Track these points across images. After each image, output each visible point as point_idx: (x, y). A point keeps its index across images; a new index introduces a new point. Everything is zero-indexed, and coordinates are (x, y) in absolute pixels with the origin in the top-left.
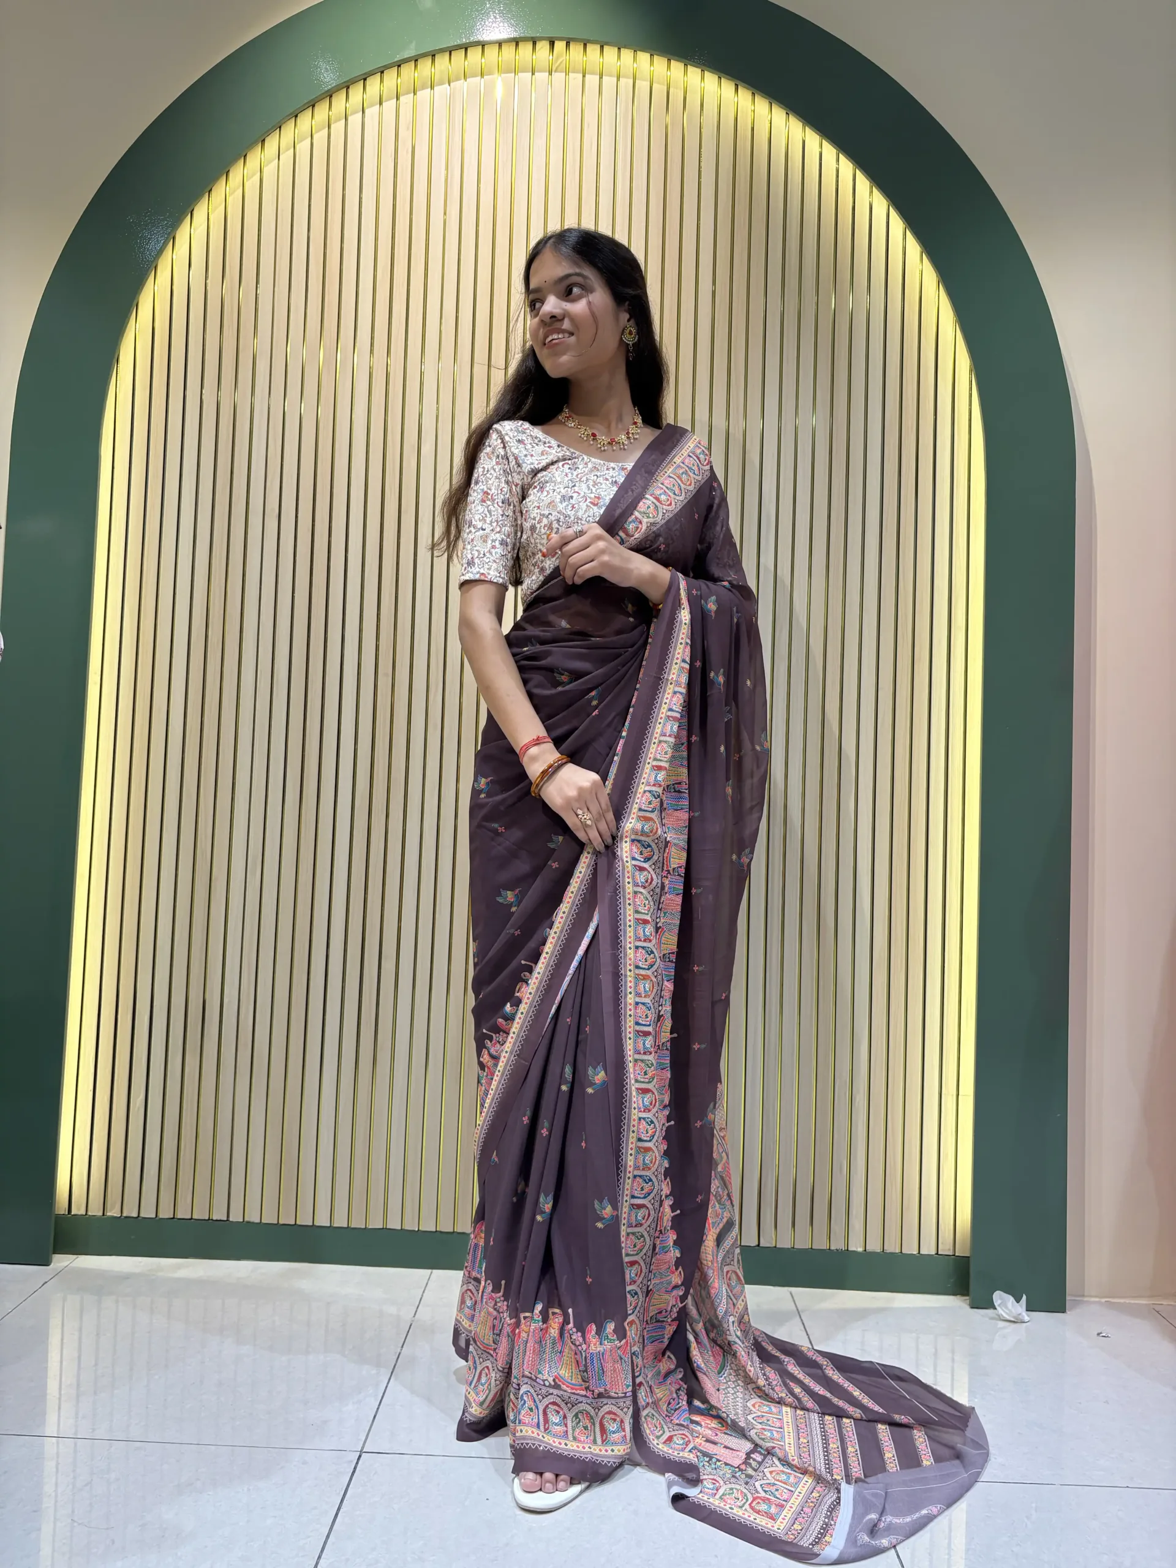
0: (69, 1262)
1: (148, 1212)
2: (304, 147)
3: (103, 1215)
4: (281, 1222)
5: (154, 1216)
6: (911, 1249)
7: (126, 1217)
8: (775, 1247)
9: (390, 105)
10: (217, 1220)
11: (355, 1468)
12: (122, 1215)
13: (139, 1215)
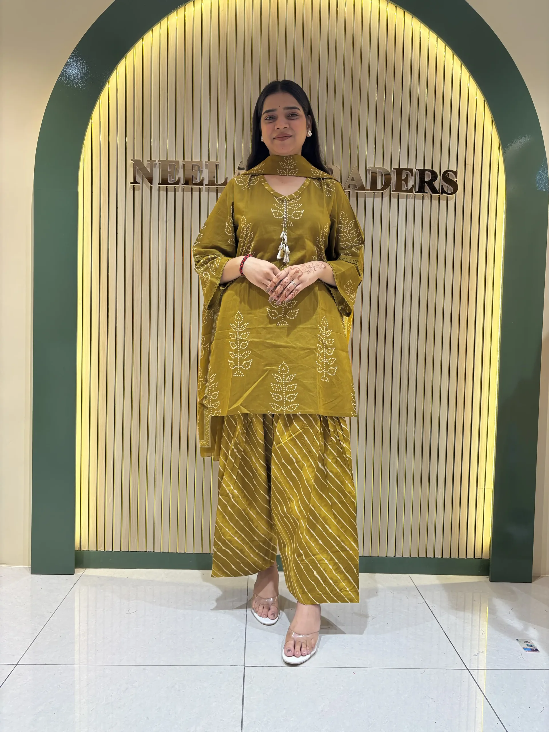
0: (83, 572)
1: (117, 549)
3: (96, 550)
4: (178, 552)
6: (462, 556)
7: (107, 551)
8: (402, 557)
11: (244, 675)
12: (104, 551)
13: (112, 551)
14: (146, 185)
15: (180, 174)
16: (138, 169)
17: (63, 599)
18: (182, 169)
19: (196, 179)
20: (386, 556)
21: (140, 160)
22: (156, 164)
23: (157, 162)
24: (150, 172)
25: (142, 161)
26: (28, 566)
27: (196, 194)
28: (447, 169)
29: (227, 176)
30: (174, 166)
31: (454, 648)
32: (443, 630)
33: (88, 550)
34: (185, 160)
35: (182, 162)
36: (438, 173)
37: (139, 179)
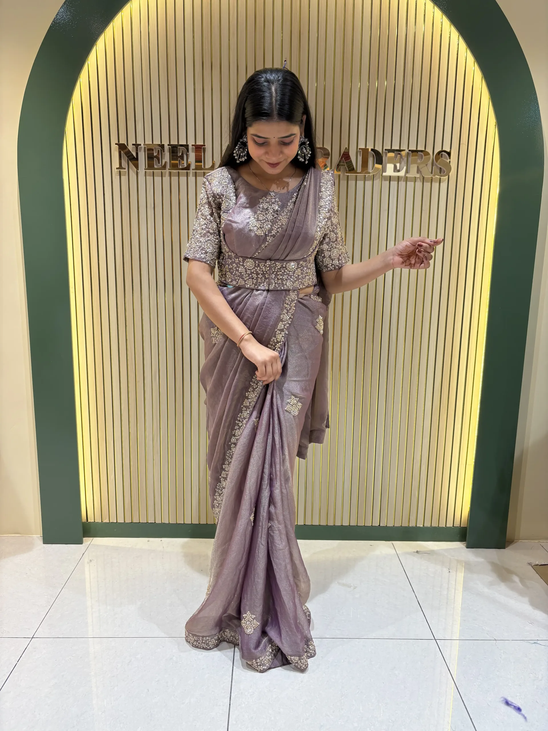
0: (91, 541)
1: (121, 520)
3: (102, 522)
6: (442, 525)
7: (111, 523)
8: (386, 526)
10: (150, 523)
12: (109, 522)
13: (117, 522)
14: (133, 170)
15: (167, 157)
16: (123, 154)
17: (73, 570)
18: (168, 152)
19: (183, 164)
20: (371, 525)
21: (124, 144)
22: (142, 147)
23: (142, 145)
24: (136, 157)
25: (126, 145)
26: (40, 535)
27: (183, 179)
28: (440, 150)
30: (160, 150)
33: (94, 522)
34: (171, 144)
35: (168, 145)
36: (431, 154)
37: (124, 164)
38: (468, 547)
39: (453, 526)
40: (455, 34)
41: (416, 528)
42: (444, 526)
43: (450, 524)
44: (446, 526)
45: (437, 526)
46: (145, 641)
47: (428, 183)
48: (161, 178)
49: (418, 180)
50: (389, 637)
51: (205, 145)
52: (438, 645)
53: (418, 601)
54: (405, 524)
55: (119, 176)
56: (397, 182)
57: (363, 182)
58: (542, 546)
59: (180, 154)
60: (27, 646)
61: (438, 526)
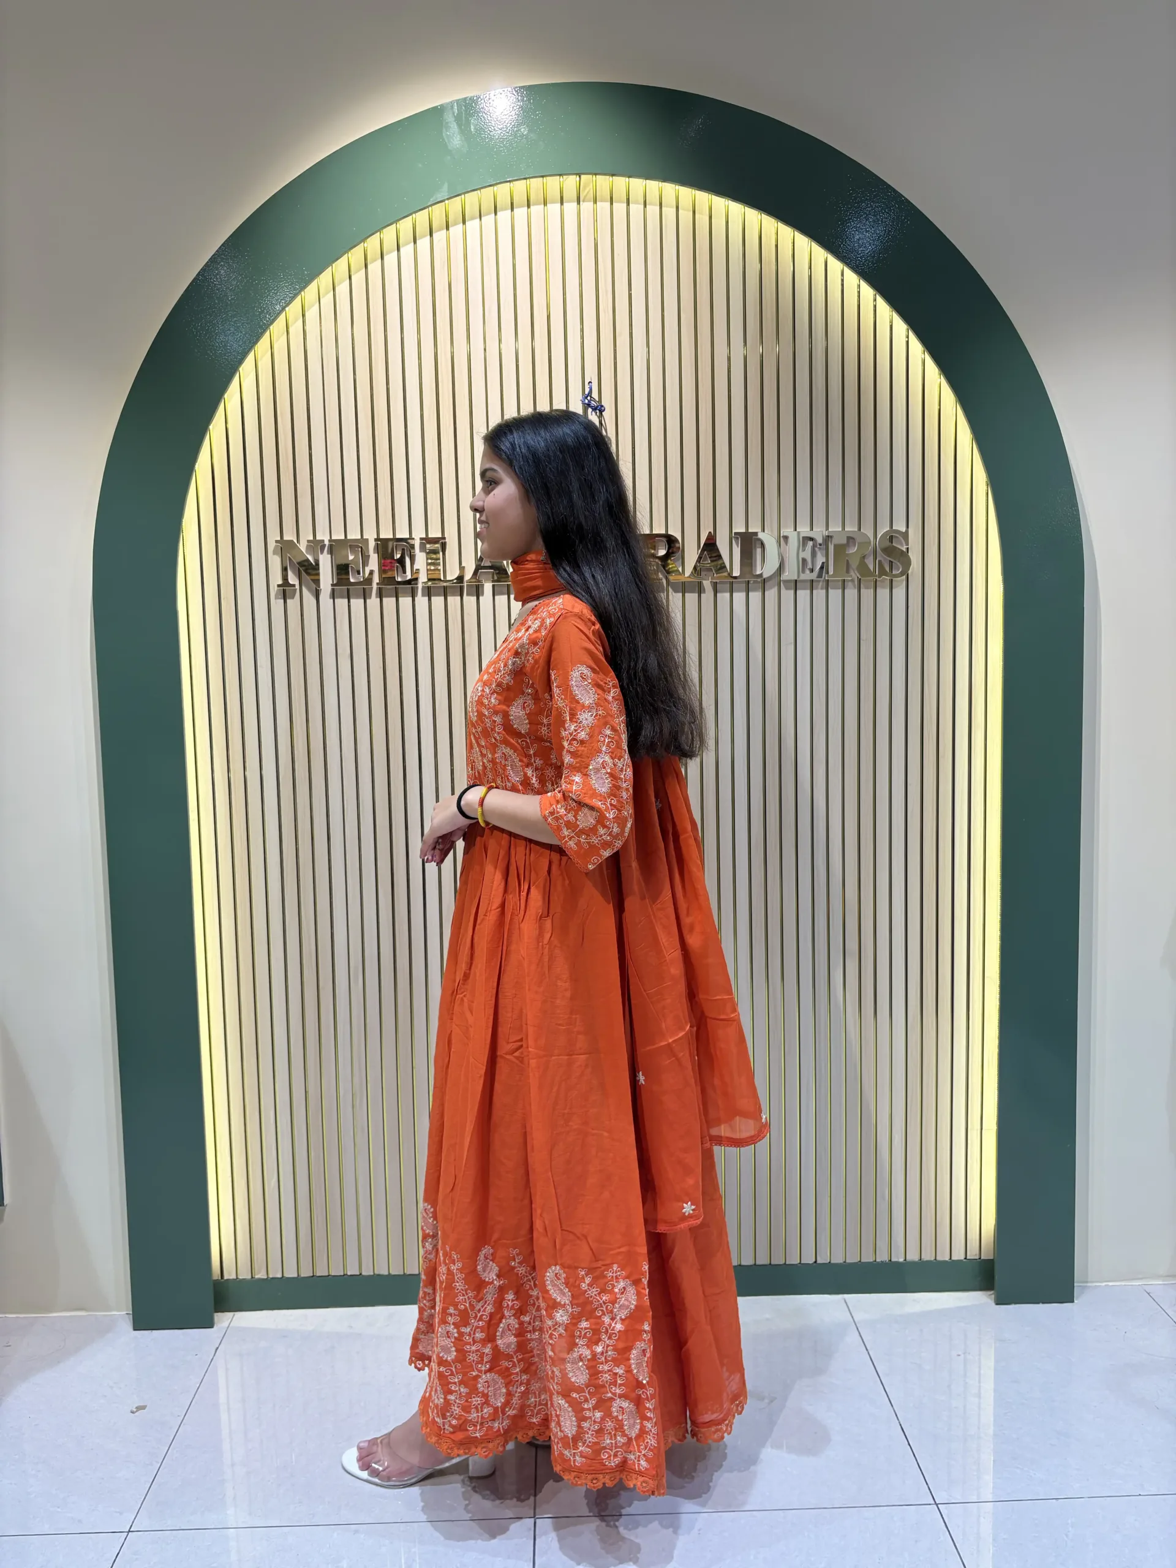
0: (230, 1321)
1: (291, 1273)
2: (343, 289)
3: (252, 1277)
5: (296, 1275)
6: (944, 1256)
7: (272, 1278)
8: (830, 1262)
9: (424, 243)
10: (351, 1275)
12: (268, 1277)
13: (283, 1276)
14: (309, 589)
15: (374, 563)
16: (289, 557)
17: (198, 1385)
18: (374, 553)
19: (404, 572)
20: (799, 1262)
21: (292, 541)
22: (325, 545)
23: (327, 543)
24: (314, 564)
25: (296, 542)
26: (127, 1311)
27: (405, 601)
28: (889, 529)
29: (463, 565)
30: (360, 549)
31: (916, 1458)
32: (898, 1420)
33: (237, 1278)
34: (381, 537)
35: (375, 539)
36: (871, 536)
37: (293, 579)
38: (999, 1302)
39: (966, 1258)
40: (901, 327)
41: (891, 1265)
42: (947, 1258)
43: (958, 1255)
44: (951, 1259)
45: (933, 1259)
46: (356, 1532)
47: (869, 590)
48: (363, 600)
49: (850, 583)
50: (844, 1504)
51: (445, 538)
52: (942, 1515)
53: (900, 1425)
54: (868, 1258)
55: (282, 601)
56: (808, 592)
57: (745, 593)
58: (1149, 1294)
59: (399, 556)
60: (120, 1550)
61: (936, 1259)
